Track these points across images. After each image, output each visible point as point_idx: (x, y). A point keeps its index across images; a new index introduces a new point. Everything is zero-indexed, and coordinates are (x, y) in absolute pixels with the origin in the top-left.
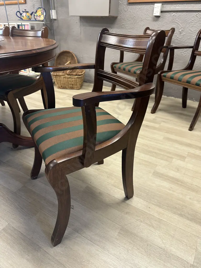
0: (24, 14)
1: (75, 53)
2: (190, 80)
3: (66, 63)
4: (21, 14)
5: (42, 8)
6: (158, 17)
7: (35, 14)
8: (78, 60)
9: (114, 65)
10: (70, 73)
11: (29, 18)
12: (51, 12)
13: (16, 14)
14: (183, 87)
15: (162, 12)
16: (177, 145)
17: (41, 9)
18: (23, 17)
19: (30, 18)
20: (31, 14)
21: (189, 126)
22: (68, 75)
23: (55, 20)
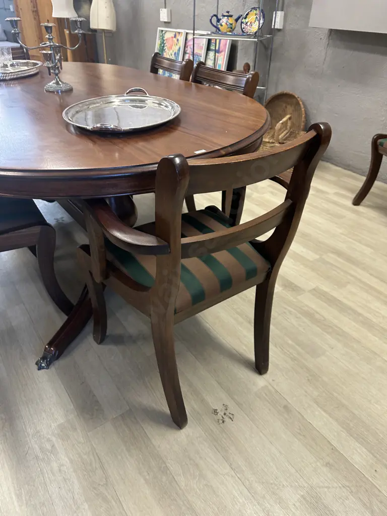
1: (303, 98)
3: (281, 120)
4: (218, 20)
5: (259, 8)
7: (243, 20)
8: (306, 113)
9: (379, 141)
10: (284, 140)
11: (231, 28)
12: (274, 16)
13: (211, 20)
17: (256, 10)
18: (221, 25)
19: (233, 28)
20: (237, 20)
22: (280, 143)
23: (279, 30)
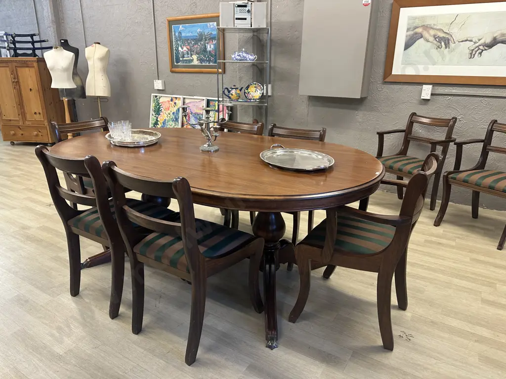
0: (233, 92)
2: (493, 185)
4: (229, 92)
6: (426, 101)
7: (246, 91)
12: (265, 87)
13: (224, 92)
14: (473, 191)
15: (432, 94)
16: (492, 269)
18: (232, 95)
20: (241, 90)
21: (497, 244)
23: (269, 96)
